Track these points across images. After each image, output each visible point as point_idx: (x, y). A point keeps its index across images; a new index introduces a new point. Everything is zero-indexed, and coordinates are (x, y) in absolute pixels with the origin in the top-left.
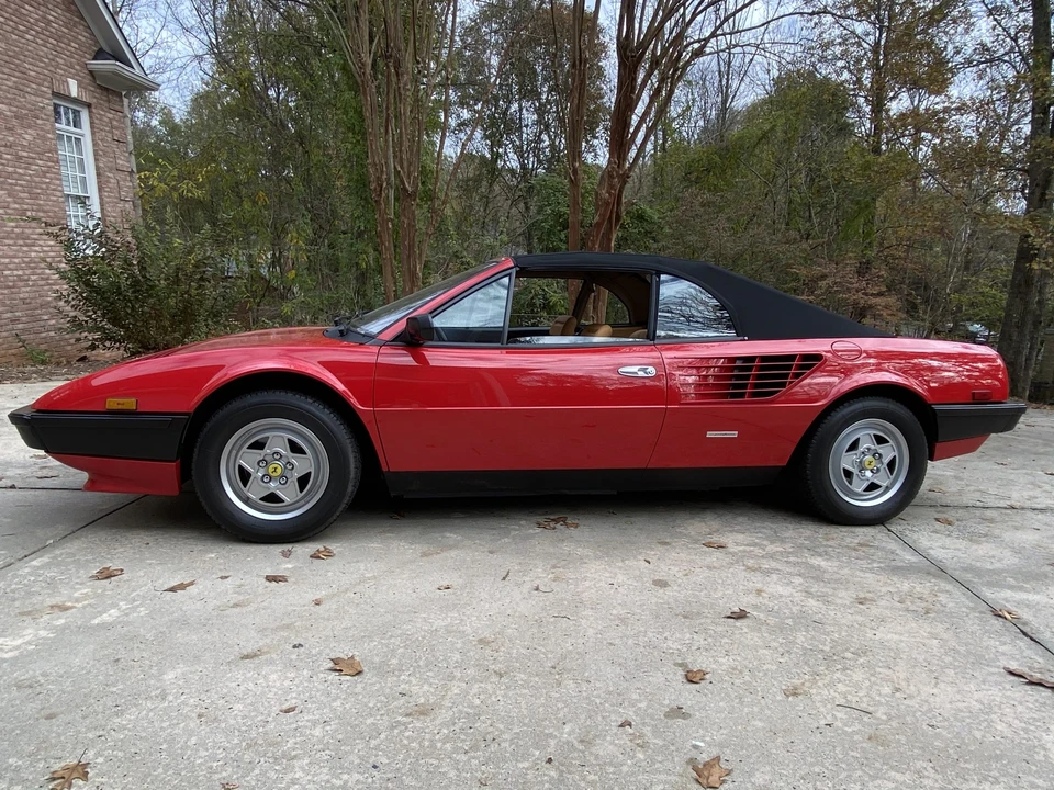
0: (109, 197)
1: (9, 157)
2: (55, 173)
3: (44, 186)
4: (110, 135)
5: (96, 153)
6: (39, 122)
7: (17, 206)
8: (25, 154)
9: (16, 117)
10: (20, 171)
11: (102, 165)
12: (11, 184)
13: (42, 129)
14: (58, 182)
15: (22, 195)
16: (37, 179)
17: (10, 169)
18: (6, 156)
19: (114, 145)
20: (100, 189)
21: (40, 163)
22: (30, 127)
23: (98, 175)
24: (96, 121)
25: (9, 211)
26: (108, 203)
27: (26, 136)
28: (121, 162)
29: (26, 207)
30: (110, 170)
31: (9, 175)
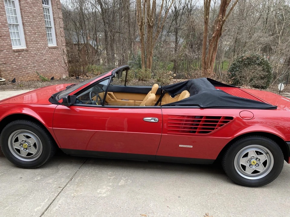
0: (57, 27)
1: (31, 16)
2: (43, 20)
3: (40, 25)
4: (57, 7)
5: (53, 13)
6: (38, 4)
7: (34, 32)
8: (35, 15)
9: (32, 3)
10: (34, 20)
11: (55, 17)
12: (32, 25)
13: (39, 7)
14: (44, 23)
15: (35, 28)
16: (38, 23)
17: (31, 20)
18: (30, 16)
19: (58, 10)
20: (55, 24)
21: (39, 17)
22: (36, 6)
23: (54, 20)
24: (53, 3)
25: (32, 33)
26: (57, 29)
27: (35, 9)
28: (60, 15)
29: (36, 32)
30: (57, 18)
31: (31, 22)
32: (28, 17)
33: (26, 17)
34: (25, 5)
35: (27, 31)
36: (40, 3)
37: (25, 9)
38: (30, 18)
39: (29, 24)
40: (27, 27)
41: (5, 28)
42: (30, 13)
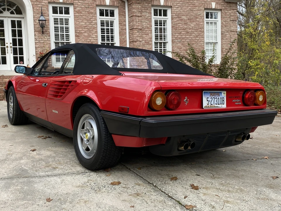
0: (225, 41)
2: (202, 36)
3: (196, 41)
4: (229, 19)
5: (222, 26)
6: (197, 19)
7: (184, 48)
8: (190, 31)
9: (188, 19)
10: (188, 37)
11: (224, 30)
12: (184, 41)
13: (198, 22)
14: (202, 39)
16: (194, 39)
17: (184, 36)
18: (183, 32)
19: (231, 22)
20: (222, 39)
21: (196, 33)
22: (193, 22)
23: (222, 34)
24: (223, 15)
25: (181, 50)
26: (224, 44)
27: (192, 25)
28: (233, 28)
30: (227, 32)
31: (183, 38)
32: (180, 33)
33: (176, 34)
34: (177, 22)
35: (176, 48)
36: (200, 17)
37: (177, 26)
38: (182, 34)
39: (179, 40)
40: (177, 43)
41: (148, 46)
42: (183, 29)
